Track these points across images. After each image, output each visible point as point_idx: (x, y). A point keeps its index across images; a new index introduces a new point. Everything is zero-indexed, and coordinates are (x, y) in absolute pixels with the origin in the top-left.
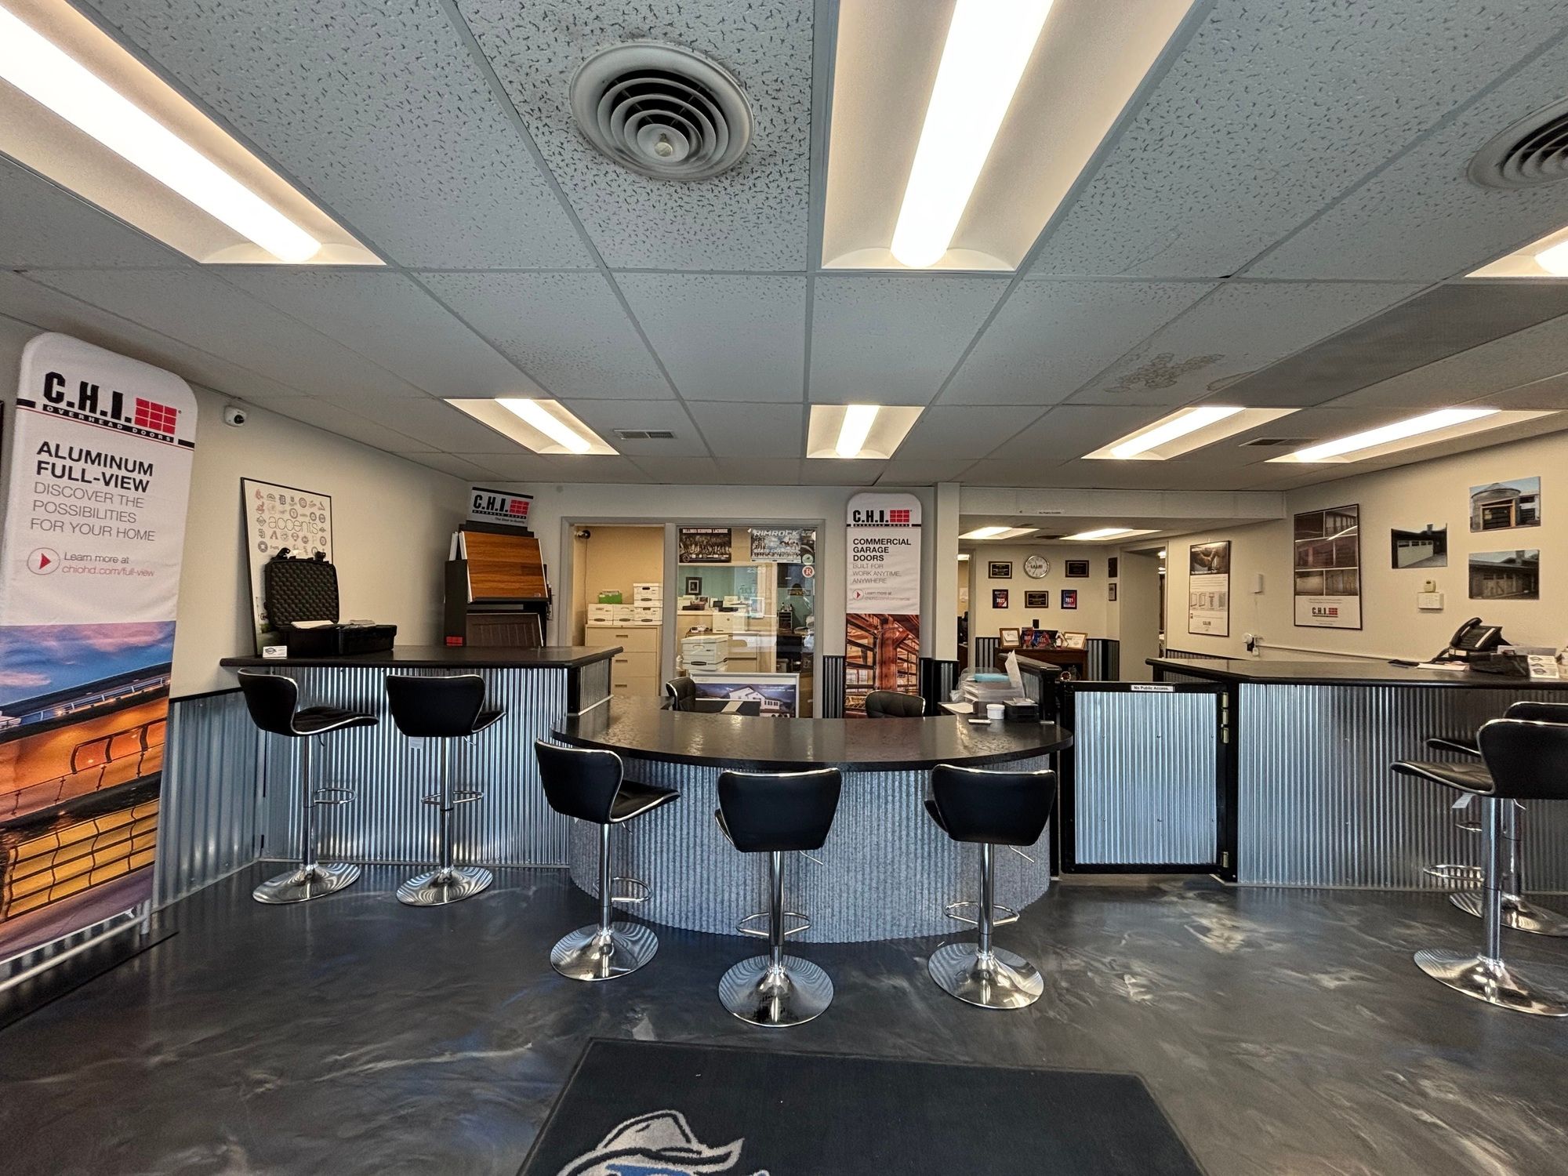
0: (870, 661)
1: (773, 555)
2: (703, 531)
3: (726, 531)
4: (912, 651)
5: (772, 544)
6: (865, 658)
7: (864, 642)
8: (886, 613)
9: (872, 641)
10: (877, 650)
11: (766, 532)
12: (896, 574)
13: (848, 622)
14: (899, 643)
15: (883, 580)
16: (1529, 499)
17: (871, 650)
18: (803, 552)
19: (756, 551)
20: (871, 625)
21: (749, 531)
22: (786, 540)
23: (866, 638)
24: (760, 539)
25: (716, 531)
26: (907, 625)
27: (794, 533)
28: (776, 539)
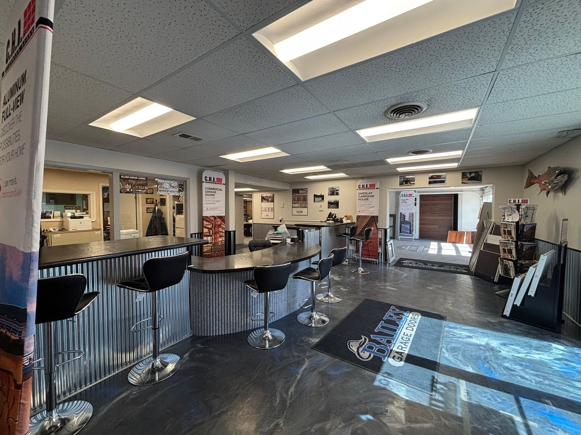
0: (211, 233)
1: (168, 191)
2: (133, 178)
3: (145, 179)
4: (223, 228)
5: (167, 187)
6: (210, 232)
7: (209, 226)
8: (216, 215)
9: (212, 226)
10: (213, 229)
11: (164, 181)
12: (218, 201)
13: (203, 219)
14: (219, 226)
15: (215, 203)
16: (338, 190)
17: (211, 229)
18: (180, 191)
19: (159, 189)
20: (211, 220)
21: (156, 180)
22: (173, 185)
23: (210, 225)
24: (161, 184)
25: (140, 178)
26: (221, 219)
27: (176, 182)
28: (168, 185)
